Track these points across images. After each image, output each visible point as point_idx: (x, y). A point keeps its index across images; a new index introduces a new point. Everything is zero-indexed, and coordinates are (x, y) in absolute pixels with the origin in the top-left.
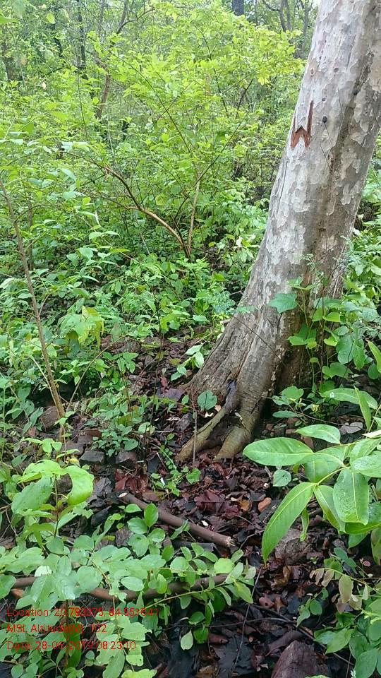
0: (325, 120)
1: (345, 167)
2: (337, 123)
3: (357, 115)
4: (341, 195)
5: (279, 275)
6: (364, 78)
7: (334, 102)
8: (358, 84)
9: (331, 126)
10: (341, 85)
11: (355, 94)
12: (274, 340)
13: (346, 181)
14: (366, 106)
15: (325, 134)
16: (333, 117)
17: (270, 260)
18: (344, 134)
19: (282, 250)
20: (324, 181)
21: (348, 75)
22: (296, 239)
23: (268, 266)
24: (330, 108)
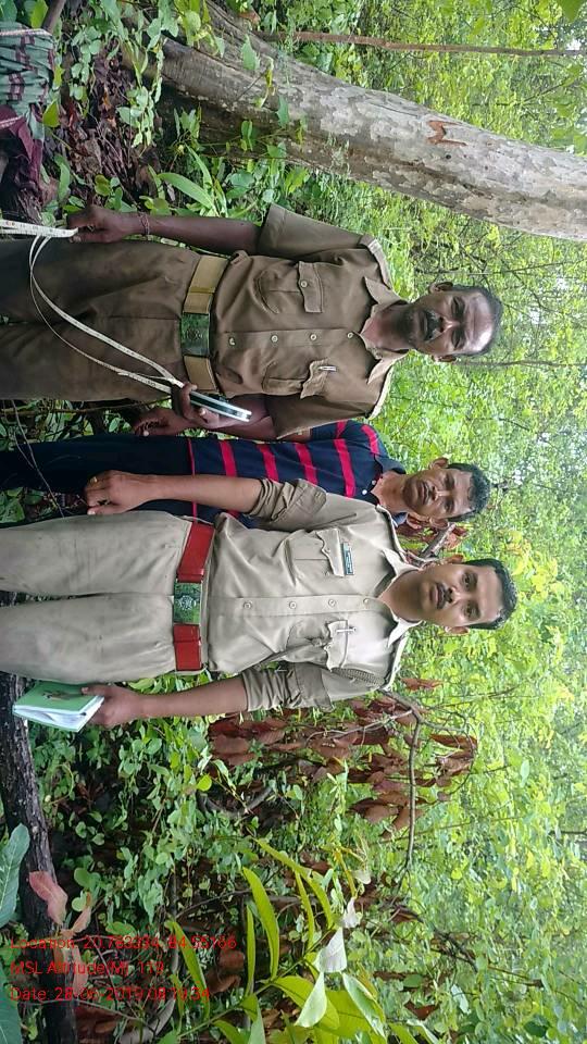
0: (448, 157)
1: (406, 174)
2: (444, 169)
3: (448, 186)
4: (382, 170)
5: (309, 105)
6: (475, 193)
7: (461, 166)
8: (472, 187)
9: (442, 164)
10: (474, 172)
11: (464, 186)
12: (242, 99)
13: (393, 175)
14: (454, 193)
15: (437, 157)
16: (450, 165)
17: (324, 93)
18: (433, 174)
19: (335, 109)
20: (396, 155)
21: (480, 178)
22: (344, 126)
23: (318, 91)
24: (457, 163)
